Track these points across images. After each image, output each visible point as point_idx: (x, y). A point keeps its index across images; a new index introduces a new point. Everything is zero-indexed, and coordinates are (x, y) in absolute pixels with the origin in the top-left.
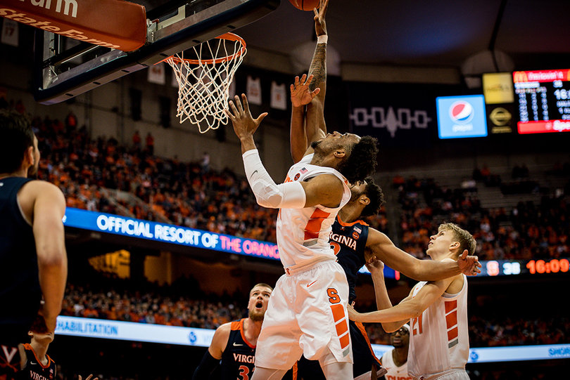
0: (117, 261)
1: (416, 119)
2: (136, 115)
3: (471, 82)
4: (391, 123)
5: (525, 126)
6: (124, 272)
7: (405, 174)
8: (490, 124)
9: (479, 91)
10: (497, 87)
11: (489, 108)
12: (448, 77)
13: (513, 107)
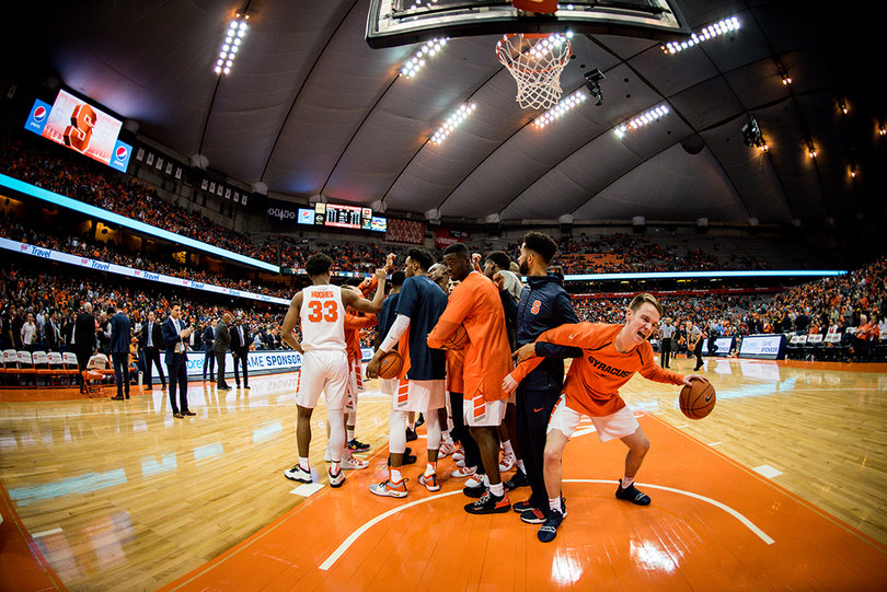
0: (181, 255)
1: (290, 215)
2: (195, 201)
3: (312, 205)
4: (282, 216)
5: (327, 223)
6: (183, 260)
7: (283, 235)
8: (315, 221)
9: (314, 208)
10: (320, 208)
11: (316, 215)
12: (304, 202)
13: (324, 216)
